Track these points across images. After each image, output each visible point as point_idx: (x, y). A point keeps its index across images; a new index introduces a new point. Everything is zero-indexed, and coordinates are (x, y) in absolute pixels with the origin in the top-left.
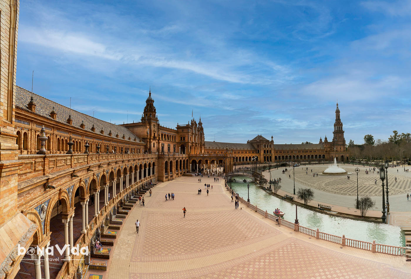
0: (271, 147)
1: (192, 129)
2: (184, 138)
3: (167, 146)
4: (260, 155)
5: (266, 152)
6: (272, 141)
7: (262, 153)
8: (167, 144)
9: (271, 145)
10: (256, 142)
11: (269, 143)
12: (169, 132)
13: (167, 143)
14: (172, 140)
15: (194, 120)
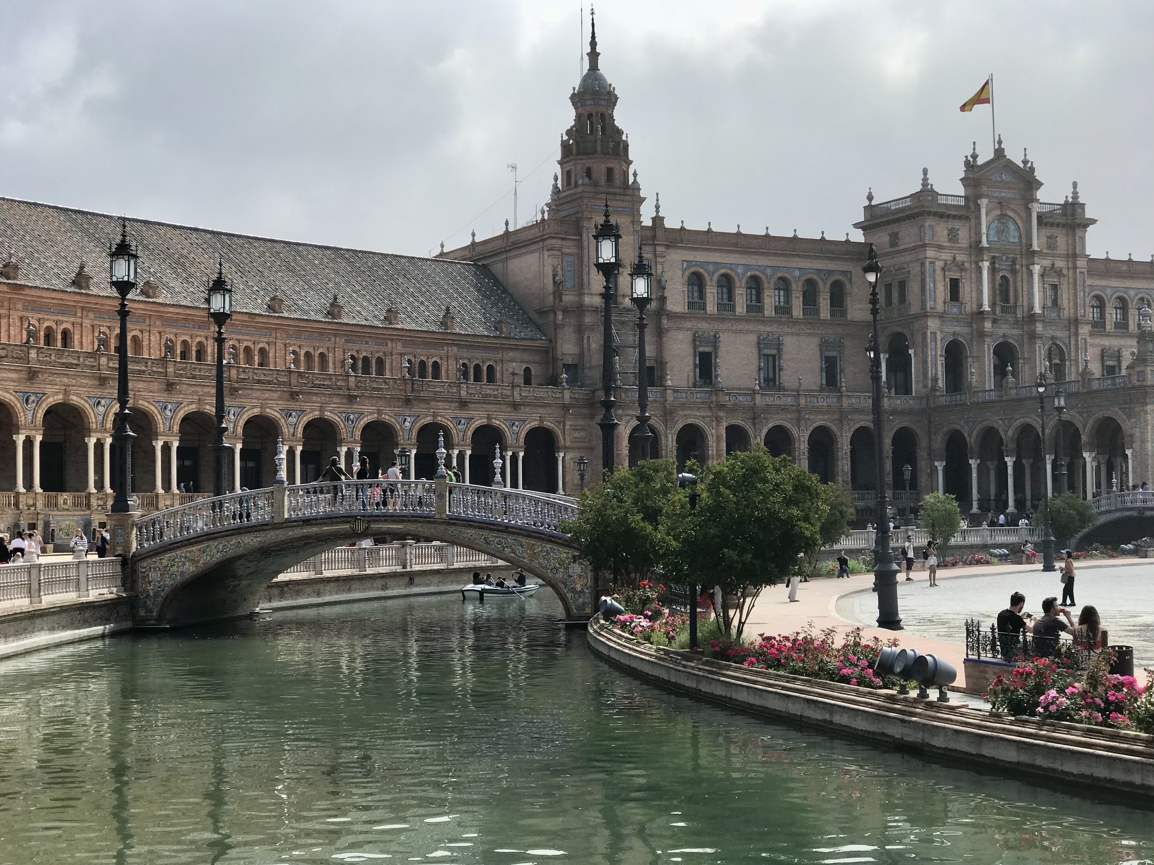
1: (967, 218)
2: (902, 285)
3: (755, 351)
8: (753, 338)
12: (763, 261)
13: (748, 332)
14: (797, 311)
15: (999, 153)
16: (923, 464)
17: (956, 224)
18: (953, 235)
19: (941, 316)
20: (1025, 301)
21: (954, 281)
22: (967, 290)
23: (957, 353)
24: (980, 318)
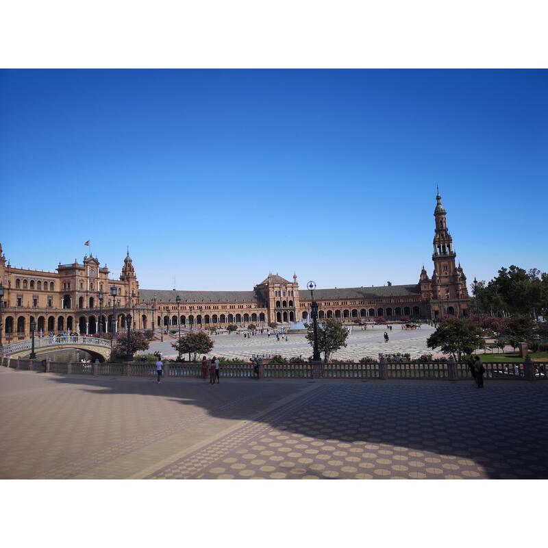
0: (293, 295)
1: (84, 270)
2: (69, 284)
3: (32, 298)
4: (269, 310)
5: (282, 304)
6: (295, 285)
7: (272, 305)
9: (292, 292)
10: (263, 287)
11: (286, 288)
12: (34, 277)
13: (31, 294)
14: (43, 289)
15: (91, 256)
16: (74, 324)
17: (82, 272)
18: (81, 274)
19: (79, 291)
20: (96, 288)
21: (82, 284)
22: (84, 286)
23: (81, 299)
24: (87, 292)
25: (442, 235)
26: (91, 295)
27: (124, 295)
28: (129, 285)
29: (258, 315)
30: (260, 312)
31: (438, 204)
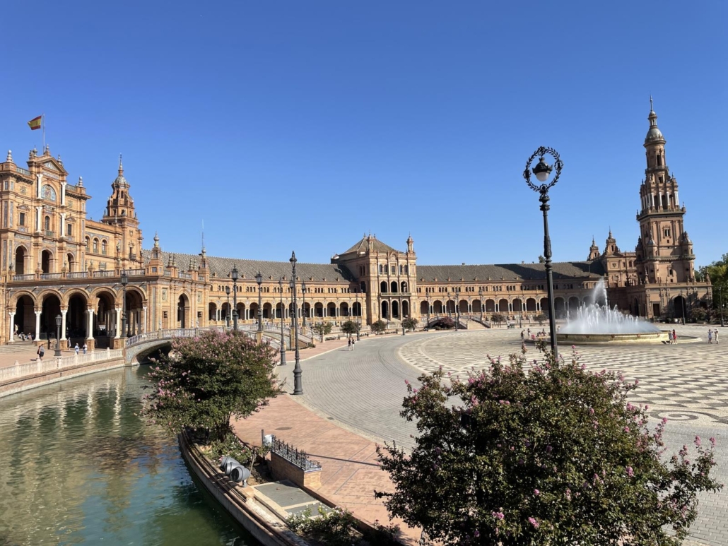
0: (407, 273)
1: (31, 183)
4: (368, 297)
5: (389, 288)
6: (411, 254)
7: (375, 289)
9: (407, 266)
10: (354, 257)
11: (397, 260)
17: (25, 185)
18: (23, 190)
19: (16, 233)
20: (57, 229)
21: (22, 215)
22: (29, 220)
23: (21, 253)
24: (36, 236)
25: (661, 179)
26: (47, 245)
27: (113, 256)
28: (123, 235)
29: (350, 306)
30: (354, 300)
31: (652, 127)
